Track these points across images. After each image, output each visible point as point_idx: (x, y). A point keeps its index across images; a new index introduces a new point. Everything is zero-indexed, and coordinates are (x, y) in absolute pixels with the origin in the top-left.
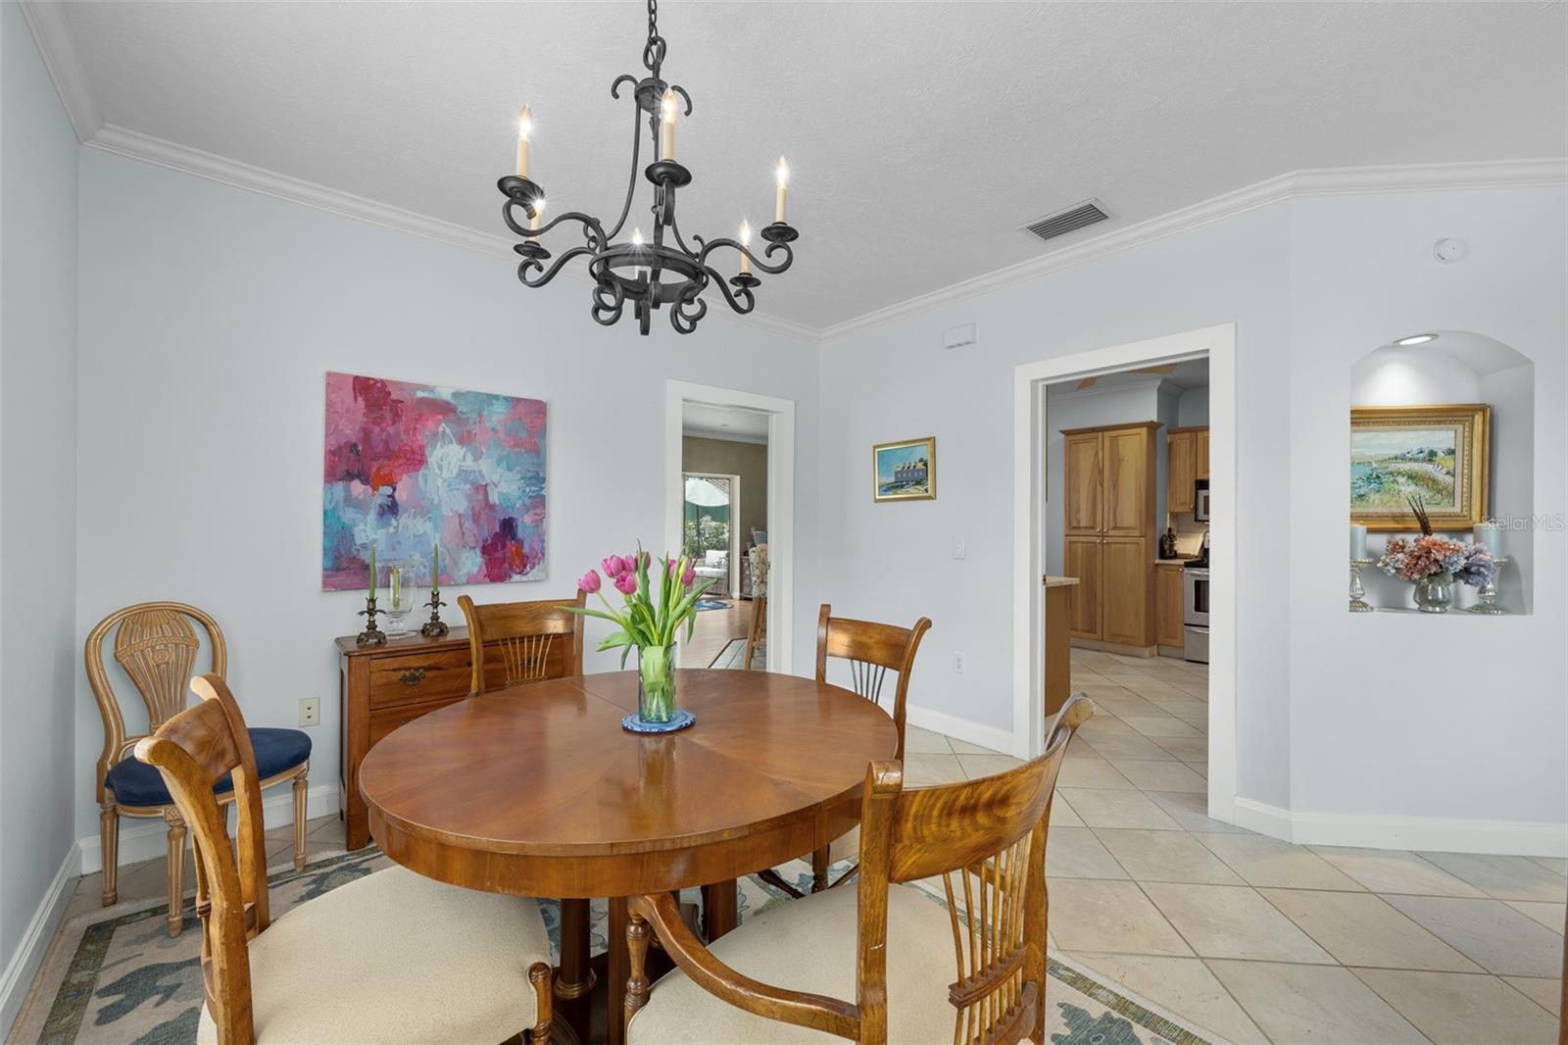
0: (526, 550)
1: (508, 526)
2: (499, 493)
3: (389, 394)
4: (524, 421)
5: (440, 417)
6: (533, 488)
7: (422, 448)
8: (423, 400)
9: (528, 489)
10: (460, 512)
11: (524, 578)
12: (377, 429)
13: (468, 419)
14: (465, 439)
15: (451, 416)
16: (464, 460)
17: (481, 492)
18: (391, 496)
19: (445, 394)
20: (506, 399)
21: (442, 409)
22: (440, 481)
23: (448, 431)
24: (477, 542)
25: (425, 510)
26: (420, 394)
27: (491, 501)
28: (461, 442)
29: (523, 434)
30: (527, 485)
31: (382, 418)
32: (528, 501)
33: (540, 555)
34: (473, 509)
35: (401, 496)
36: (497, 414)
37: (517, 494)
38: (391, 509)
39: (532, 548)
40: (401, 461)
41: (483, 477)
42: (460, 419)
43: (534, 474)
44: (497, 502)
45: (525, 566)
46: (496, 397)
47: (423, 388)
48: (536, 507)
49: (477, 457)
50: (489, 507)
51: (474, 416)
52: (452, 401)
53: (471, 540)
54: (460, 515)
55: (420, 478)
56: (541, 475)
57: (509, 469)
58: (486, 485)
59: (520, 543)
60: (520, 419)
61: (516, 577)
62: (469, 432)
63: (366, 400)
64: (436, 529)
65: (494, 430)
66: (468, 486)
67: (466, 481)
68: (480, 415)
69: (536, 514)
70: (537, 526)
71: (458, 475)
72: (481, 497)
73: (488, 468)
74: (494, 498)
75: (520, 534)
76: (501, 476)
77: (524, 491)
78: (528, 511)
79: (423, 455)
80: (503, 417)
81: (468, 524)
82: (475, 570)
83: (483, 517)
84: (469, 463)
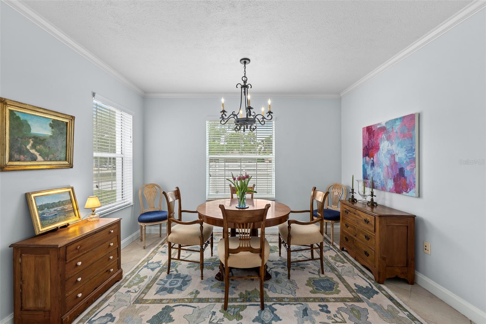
0: (408, 182)
1: (402, 170)
2: (398, 157)
3: (372, 129)
4: (406, 125)
5: (383, 132)
6: (410, 154)
7: (379, 144)
8: (379, 128)
9: (408, 155)
10: (388, 165)
11: (407, 194)
12: (370, 141)
13: (389, 131)
14: (388, 139)
15: (385, 131)
16: (388, 146)
17: (393, 157)
18: (373, 160)
19: (383, 124)
20: (400, 118)
21: (383, 129)
22: (383, 154)
23: (384, 137)
24: (392, 176)
25: (380, 165)
26: (378, 126)
27: (396, 161)
28: (388, 140)
29: (406, 131)
30: (408, 153)
31: (371, 137)
32: (408, 160)
33: (413, 185)
34: (391, 164)
35: (375, 160)
36: (398, 125)
37: (404, 157)
38: (373, 165)
39: (410, 182)
40: (375, 149)
41: (393, 151)
42: (387, 131)
43: (411, 148)
44: (398, 162)
45: (408, 189)
46: (397, 119)
47: (379, 124)
48: (411, 163)
49: (392, 144)
50: (396, 163)
51: (391, 129)
52: (385, 126)
53: (390, 175)
54: (387, 166)
55: (378, 154)
56: (413, 148)
57: (402, 147)
58: (395, 155)
59: (405, 178)
60: (405, 125)
61: (404, 193)
62: (390, 135)
63: (368, 133)
64: (382, 171)
65: (397, 132)
66: (389, 156)
67: (389, 154)
68: (393, 128)
69: (411, 166)
70: (412, 172)
71: (387, 152)
72: (393, 159)
73: (395, 148)
74: (397, 160)
75: (406, 175)
76: (399, 150)
77: (407, 156)
78: (408, 165)
79: (379, 146)
80: (399, 126)
81: (390, 170)
82: (392, 187)
83: (394, 167)
84: (390, 147)
